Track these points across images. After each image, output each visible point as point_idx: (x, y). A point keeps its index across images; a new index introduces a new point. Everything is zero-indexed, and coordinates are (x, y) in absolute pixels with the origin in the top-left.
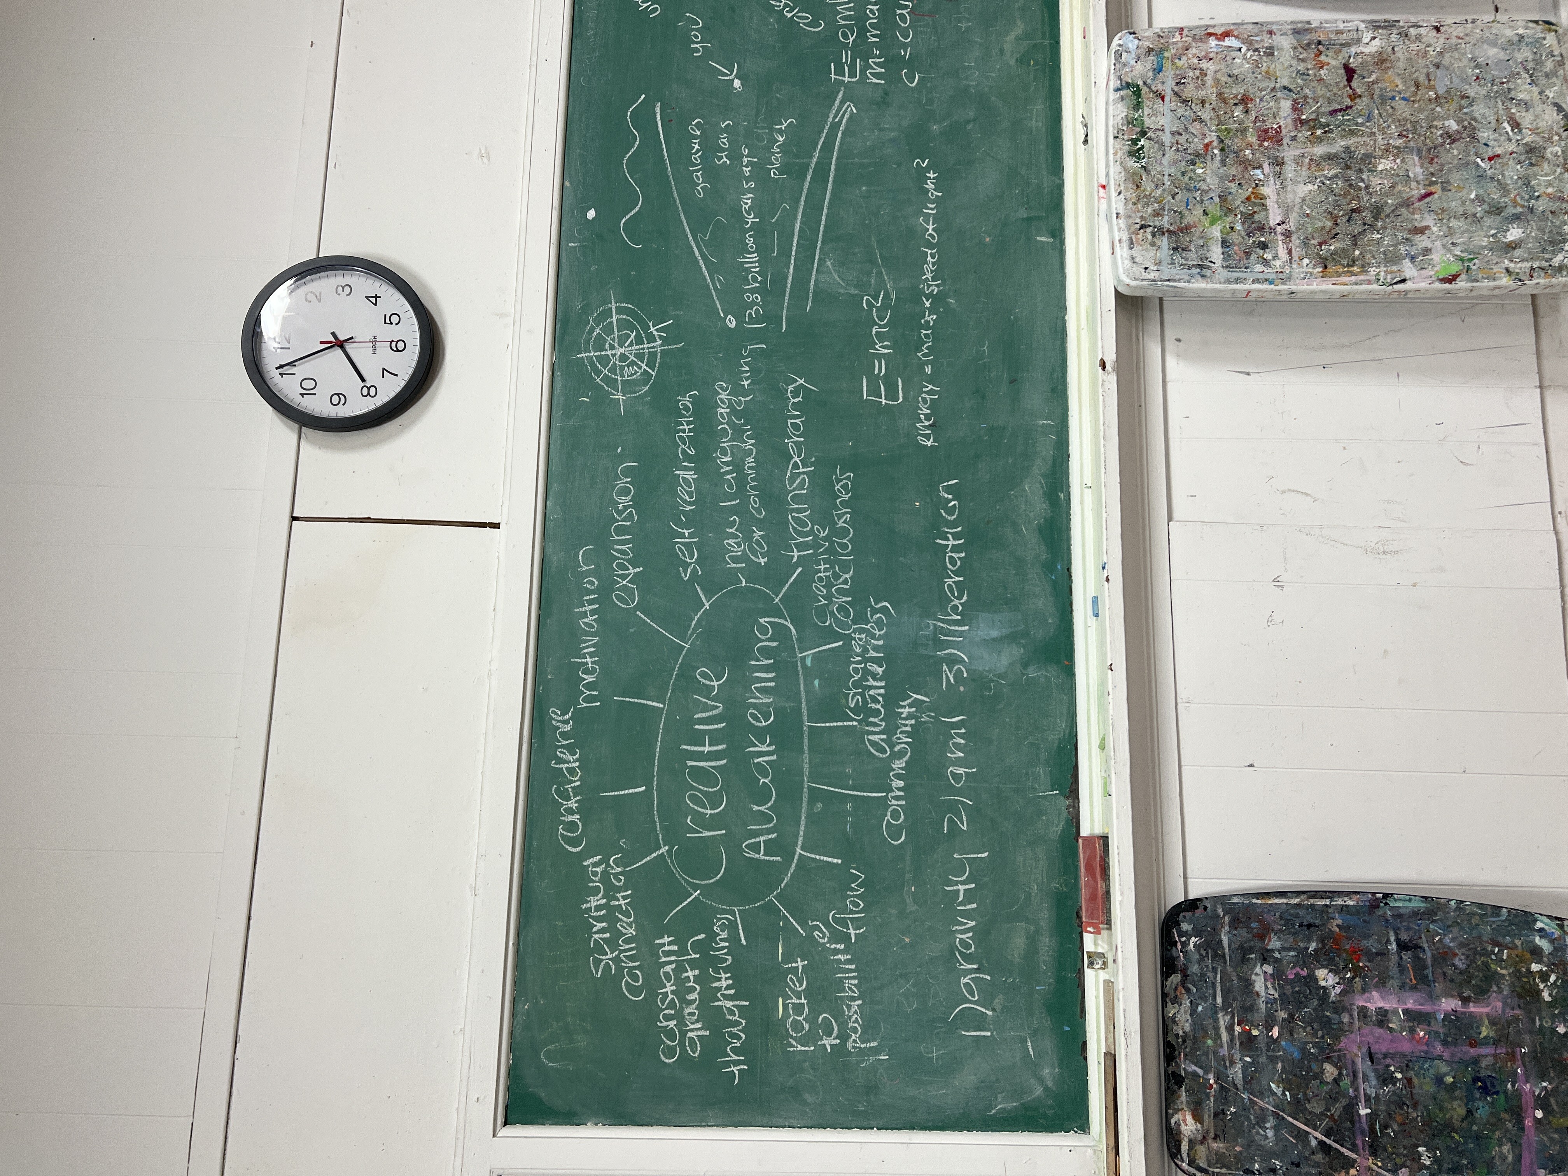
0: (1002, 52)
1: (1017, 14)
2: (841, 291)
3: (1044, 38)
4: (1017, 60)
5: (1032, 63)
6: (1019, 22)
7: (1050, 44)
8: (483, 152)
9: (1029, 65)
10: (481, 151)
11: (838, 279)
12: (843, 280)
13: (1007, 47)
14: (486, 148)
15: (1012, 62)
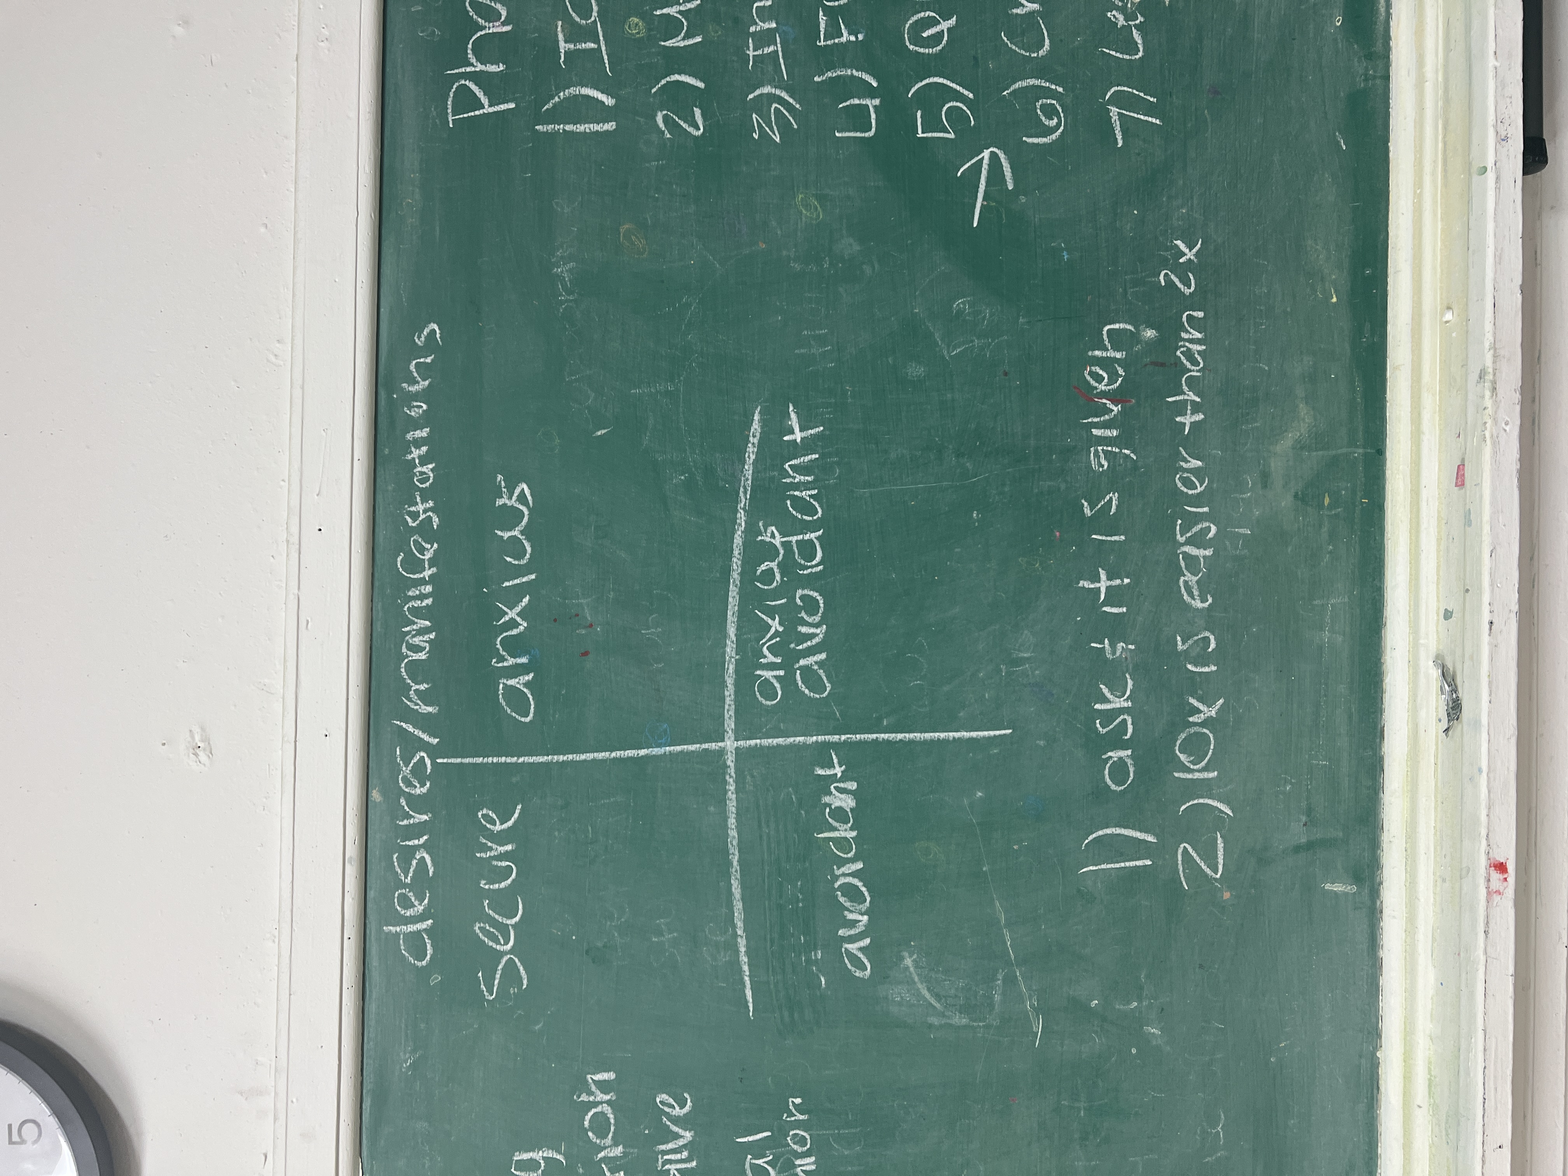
0: (1265, 479)
1: (1300, 392)
2: (935, 1021)
3: (1352, 443)
4: (1296, 496)
5: (1327, 501)
6: (1303, 409)
7: (1365, 455)
8: (197, 738)
9: (1321, 506)
10: (193, 737)
11: (927, 995)
12: (938, 997)
13: (1276, 466)
14: (203, 729)
15: (1287, 502)
